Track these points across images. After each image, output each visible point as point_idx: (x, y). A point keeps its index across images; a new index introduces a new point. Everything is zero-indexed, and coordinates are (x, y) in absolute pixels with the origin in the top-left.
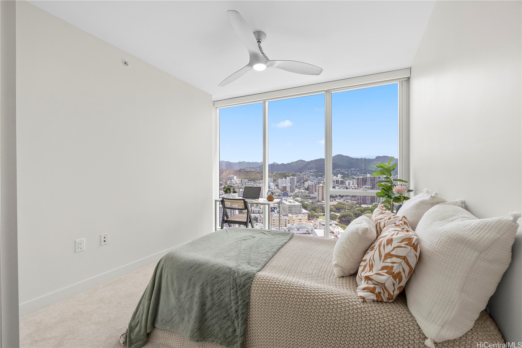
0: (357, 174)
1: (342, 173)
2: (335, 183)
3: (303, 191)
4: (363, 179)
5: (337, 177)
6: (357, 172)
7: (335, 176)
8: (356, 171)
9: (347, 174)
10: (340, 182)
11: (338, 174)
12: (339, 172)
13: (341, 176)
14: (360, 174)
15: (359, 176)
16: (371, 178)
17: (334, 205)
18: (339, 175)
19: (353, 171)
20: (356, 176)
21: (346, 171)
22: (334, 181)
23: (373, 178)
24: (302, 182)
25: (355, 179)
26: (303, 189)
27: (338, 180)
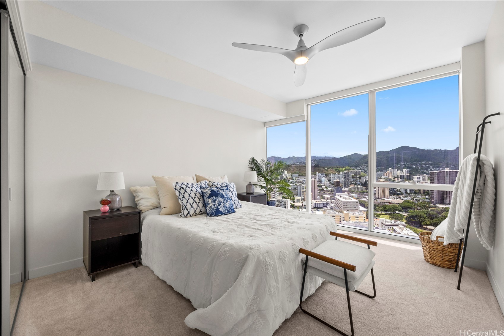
0: (429, 168)
1: (408, 168)
2: (400, 178)
3: (359, 186)
4: (438, 173)
5: (402, 171)
6: (429, 166)
7: (399, 171)
8: (428, 164)
9: (415, 168)
10: (405, 177)
11: (403, 168)
12: (404, 166)
13: (407, 170)
14: (433, 168)
15: (432, 171)
16: (451, 173)
17: (398, 204)
18: (404, 170)
19: (424, 164)
20: (427, 171)
21: (414, 165)
22: (398, 176)
23: (454, 173)
24: (358, 177)
25: (427, 174)
26: (359, 185)
27: (404, 176)
